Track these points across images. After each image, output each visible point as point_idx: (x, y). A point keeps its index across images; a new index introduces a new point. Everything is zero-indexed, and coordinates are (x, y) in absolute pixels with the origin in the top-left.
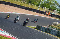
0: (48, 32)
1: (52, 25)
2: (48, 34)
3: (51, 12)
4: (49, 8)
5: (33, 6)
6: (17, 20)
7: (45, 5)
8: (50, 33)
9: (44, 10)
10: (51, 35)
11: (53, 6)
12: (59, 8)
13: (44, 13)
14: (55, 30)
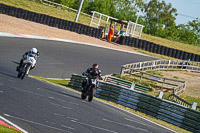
0: (108, 98)
1: (123, 75)
2: (111, 103)
3: (117, 28)
4: (111, 15)
5: (59, 10)
6: (29, 64)
7: (100, 6)
8: (115, 100)
9: (95, 22)
10: (119, 107)
11: (126, 9)
12: (143, 14)
13: (96, 33)
14: (132, 88)
